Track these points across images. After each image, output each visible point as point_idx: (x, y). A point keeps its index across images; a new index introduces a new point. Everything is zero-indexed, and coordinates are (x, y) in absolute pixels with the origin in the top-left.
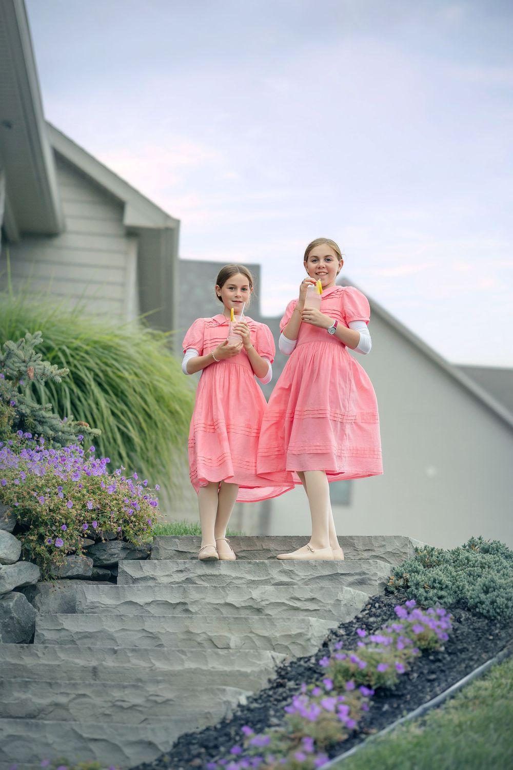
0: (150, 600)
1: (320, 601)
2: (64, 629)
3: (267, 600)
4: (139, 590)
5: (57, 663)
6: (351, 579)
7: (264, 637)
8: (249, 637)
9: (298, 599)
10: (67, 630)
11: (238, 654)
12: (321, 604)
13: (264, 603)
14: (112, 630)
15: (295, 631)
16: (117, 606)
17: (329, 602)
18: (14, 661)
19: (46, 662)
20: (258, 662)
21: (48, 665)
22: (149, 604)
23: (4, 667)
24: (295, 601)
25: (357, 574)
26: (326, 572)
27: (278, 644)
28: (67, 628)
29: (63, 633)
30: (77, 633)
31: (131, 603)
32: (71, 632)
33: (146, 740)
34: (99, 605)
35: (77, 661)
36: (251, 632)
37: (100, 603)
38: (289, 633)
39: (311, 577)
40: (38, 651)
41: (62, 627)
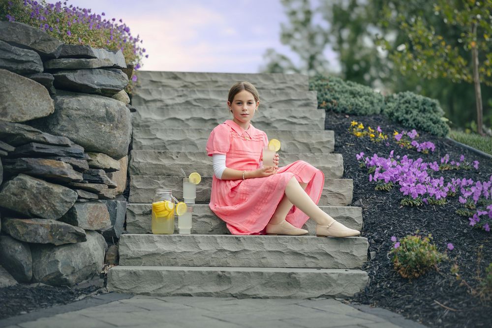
0: (189, 117)
1: (309, 119)
2: (157, 138)
3: (274, 118)
4: (179, 110)
5: (189, 163)
6: (300, 103)
7: (304, 143)
8: (293, 143)
9: (295, 117)
10: (160, 139)
13: (272, 120)
14: (193, 139)
15: (325, 140)
16: (163, 121)
17: (316, 119)
18: (154, 162)
19: (180, 163)
20: (336, 161)
21: (183, 165)
22: (187, 120)
24: (293, 119)
25: (303, 100)
26: (283, 98)
27: (314, 148)
28: (159, 137)
29: (156, 141)
30: (168, 141)
31: (175, 119)
32: (163, 140)
33: (345, 216)
35: (204, 161)
36: (295, 140)
37: (151, 119)
38: (322, 141)
39: (273, 101)
40: (172, 155)
41: (155, 137)
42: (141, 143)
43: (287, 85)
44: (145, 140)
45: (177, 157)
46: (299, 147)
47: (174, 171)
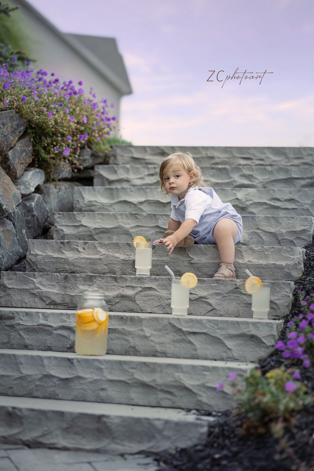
0: (143, 199)
1: (298, 202)
2: (82, 225)
3: (251, 200)
4: (132, 191)
5: (97, 256)
6: (303, 182)
7: (271, 233)
8: (255, 232)
9: (278, 200)
10: (85, 226)
11: (272, 250)
12: (299, 204)
13: (248, 203)
14: (127, 226)
15: (299, 228)
16: (111, 205)
17: (306, 202)
18: (55, 255)
19: (87, 256)
20: (291, 257)
21: (90, 259)
22: (141, 203)
23: (46, 260)
24: (275, 201)
25: (308, 178)
26: (282, 176)
27: (284, 239)
28: (85, 225)
29: (81, 229)
30: (95, 229)
31: (125, 202)
32: (89, 228)
33: (248, 333)
34: (95, 203)
35: (117, 255)
36: (258, 229)
37: (96, 202)
38: (295, 230)
39: (268, 180)
40: (78, 246)
41: (80, 224)
42: (63, 231)
43: (303, 161)
44: (69, 227)
45: (84, 249)
46: (264, 238)
47: (79, 267)
